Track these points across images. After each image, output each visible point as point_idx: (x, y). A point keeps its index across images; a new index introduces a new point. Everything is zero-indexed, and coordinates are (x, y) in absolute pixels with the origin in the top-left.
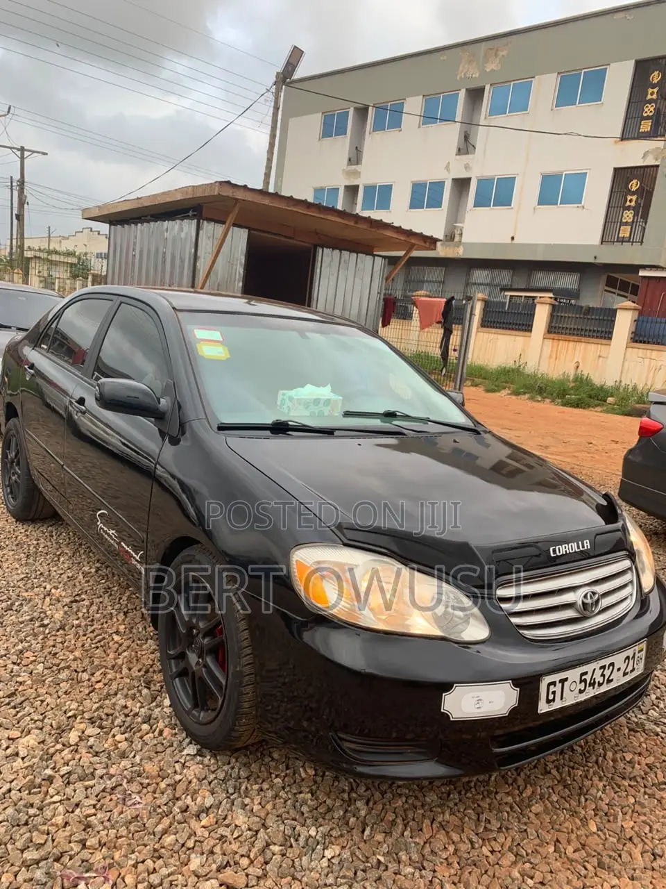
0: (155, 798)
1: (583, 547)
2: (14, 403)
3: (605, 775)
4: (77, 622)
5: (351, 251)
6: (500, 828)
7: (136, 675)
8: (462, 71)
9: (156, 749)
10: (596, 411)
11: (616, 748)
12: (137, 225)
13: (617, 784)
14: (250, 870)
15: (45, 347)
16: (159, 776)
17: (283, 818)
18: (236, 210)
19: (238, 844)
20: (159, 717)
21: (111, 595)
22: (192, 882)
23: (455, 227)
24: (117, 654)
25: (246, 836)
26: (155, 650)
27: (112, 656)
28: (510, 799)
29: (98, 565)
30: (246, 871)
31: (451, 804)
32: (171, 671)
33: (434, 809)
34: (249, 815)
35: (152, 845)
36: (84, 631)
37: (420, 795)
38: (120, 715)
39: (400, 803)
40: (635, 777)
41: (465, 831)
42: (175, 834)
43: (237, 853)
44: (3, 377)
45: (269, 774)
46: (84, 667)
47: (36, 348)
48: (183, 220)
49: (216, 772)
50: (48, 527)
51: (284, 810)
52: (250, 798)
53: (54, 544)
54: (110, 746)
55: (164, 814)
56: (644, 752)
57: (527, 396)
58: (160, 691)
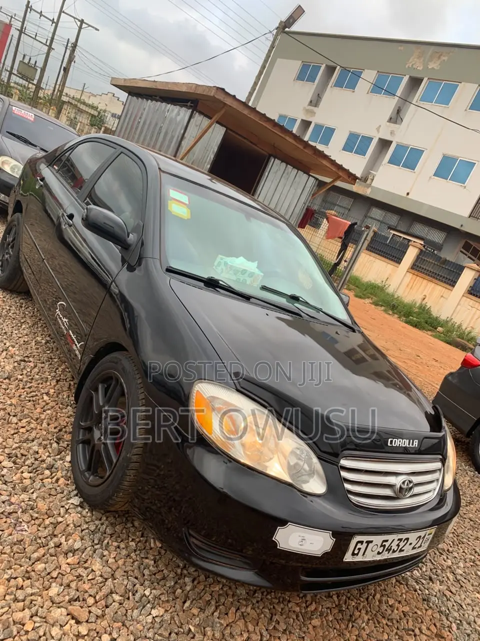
0: (38, 530)
1: (413, 445)
2: (22, 202)
3: (370, 611)
4: (20, 377)
5: (294, 167)
6: (285, 630)
7: (52, 430)
8: (411, 63)
9: (51, 492)
10: (427, 334)
11: (384, 592)
12: (148, 101)
13: (378, 621)
14: (93, 609)
15: (56, 168)
16: (46, 514)
17: (129, 575)
18: (222, 112)
19: (90, 585)
20: (60, 468)
21: (51, 364)
22: (47, 606)
23: (370, 173)
24: (42, 410)
25: (97, 581)
26: (71, 416)
27: (39, 410)
28: (298, 609)
29: (48, 339)
30: (90, 608)
31: (254, 601)
32: (78, 437)
33: (241, 601)
34: (104, 564)
35: (26, 567)
36: (23, 385)
37: (233, 587)
38: (31, 458)
39: (217, 589)
40: (392, 619)
41: (259, 624)
42: (45, 564)
43: (87, 592)
44: (20, 180)
45: (127, 536)
46: (16, 413)
47: (49, 167)
48: (182, 107)
49: (90, 523)
50: (21, 299)
51: (131, 568)
52: (109, 551)
53: (21, 314)
54: (17, 479)
55: (42, 545)
56: (403, 602)
57: (383, 308)
58: (66, 448)
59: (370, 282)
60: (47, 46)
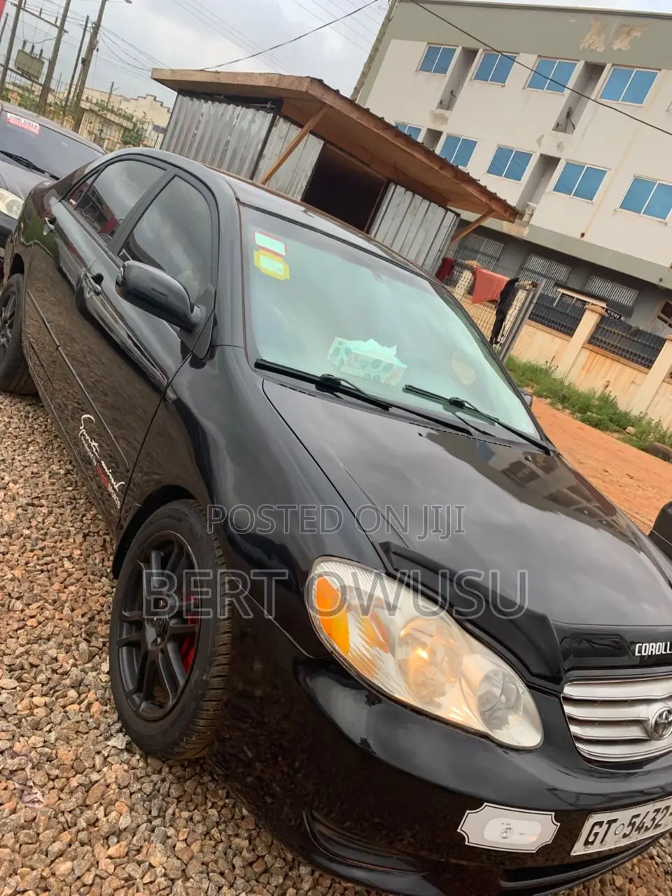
0: (60, 799)
1: (670, 650)
2: (22, 256)
4: (26, 532)
5: (425, 198)
7: (78, 619)
8: (587, 42)
9: (79, 727)
10: (613, 437)
12: (207, 102)
15: (74, 203)
16: (73, 768)
17: (209, 870)
18: (319, 116)
20: (92, 684)
21: (74, 508)
23: (528, 205)
24: (63, 585)
25: (159, 885)
26: (108, 593)
27: (56, 586)
29: (69, 467)
32: (121, 635)
34: (169, 853)
35: (40, 870)
36: (32, 544)
38: (46, 669)
42: (73, 861)
44: (20, 224)
45: (204, 799)
46: (21, 593)
47: (63, 201)
48: (258, 110)
49: (143, 779)
50: (27, 405)
51: (213, 857)
52: (175, 829)
53: (28, 428)
54: (24, 709)
55: (66, 826)
56: (636, 880)
57: (549, 401)
58: (101, 649)
59: (529, 363)
60: (57, 27)
